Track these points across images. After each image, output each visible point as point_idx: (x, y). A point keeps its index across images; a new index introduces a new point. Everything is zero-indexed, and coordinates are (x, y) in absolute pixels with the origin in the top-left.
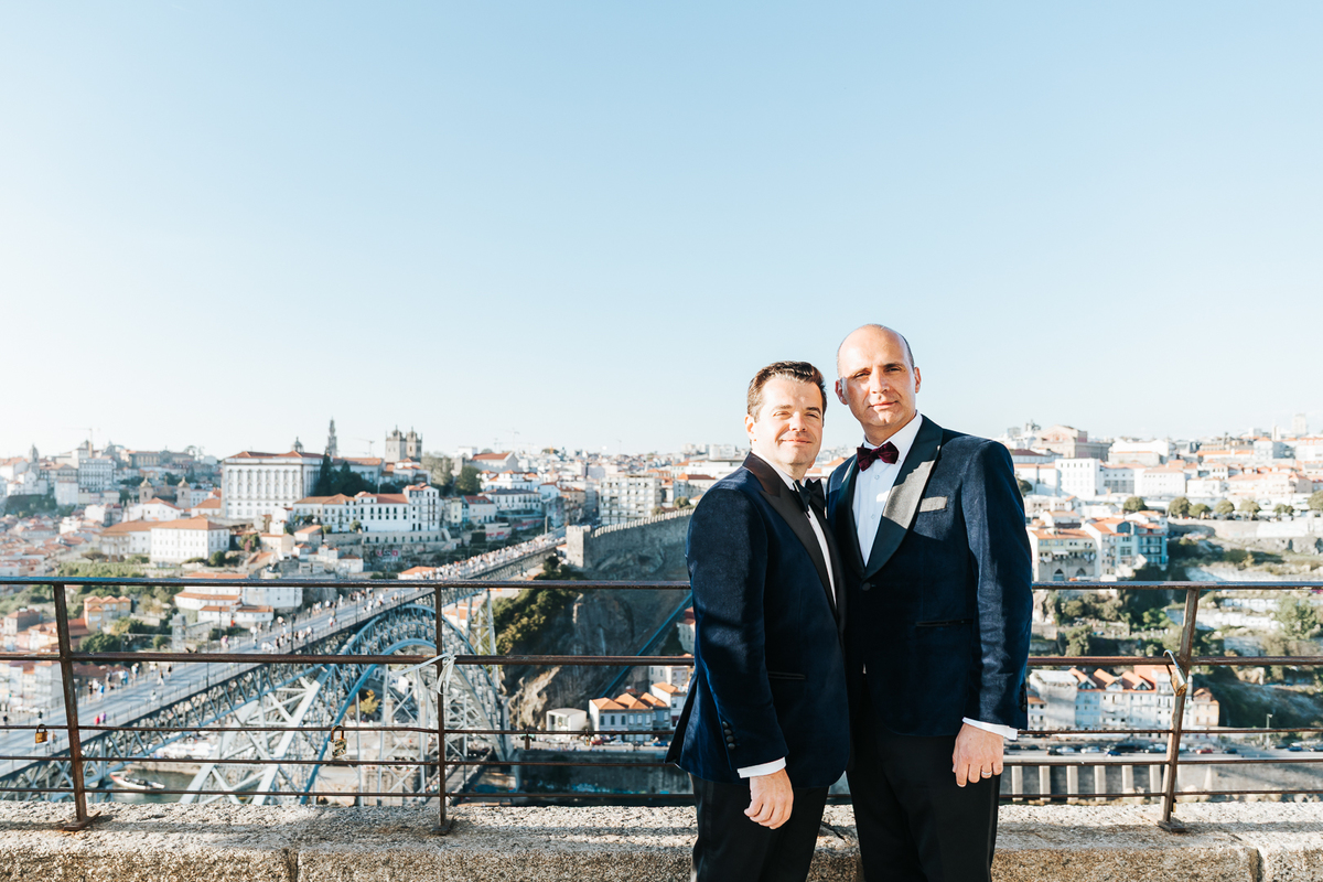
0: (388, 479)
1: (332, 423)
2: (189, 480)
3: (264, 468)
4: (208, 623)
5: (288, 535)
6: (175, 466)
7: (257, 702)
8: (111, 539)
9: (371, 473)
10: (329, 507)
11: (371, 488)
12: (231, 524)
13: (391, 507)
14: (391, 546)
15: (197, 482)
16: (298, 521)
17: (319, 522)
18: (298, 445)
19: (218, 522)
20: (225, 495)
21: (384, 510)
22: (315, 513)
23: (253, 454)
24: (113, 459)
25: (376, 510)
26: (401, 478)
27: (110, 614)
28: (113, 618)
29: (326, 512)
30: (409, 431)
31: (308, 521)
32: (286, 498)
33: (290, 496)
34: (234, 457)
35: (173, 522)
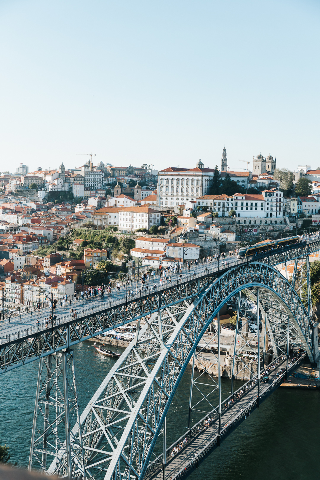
0: (253, 185)
1: (224, 151)
2: (141, 185)
3: (181, 178)
4: (147, 266)
5: (193, 218)
6: (136, 176)
8: (98, 217)
9: (243, 181)
10: (217, 202)
11: (242, 191)
12: (162, 210)
13: (254, 202)
14: (253, 226)
15: (147, 185)
16: (199, 210)
17: (211, 211)
18: (201, 164)
19: (155, 208)
20: (159, 193)
21: (249, 204)
22: (209, 205)
23: (175, 169)
24: (103, 172)
25: (245, 204)
26: (261, 185)
27: (97, 258)
28: (98, 260)
29: (215, 205)
30: (268, 155)
31: (205, 209)
32: (192, 195)
33: (195, 195)
34: (163, 171)
35: (131, 208)
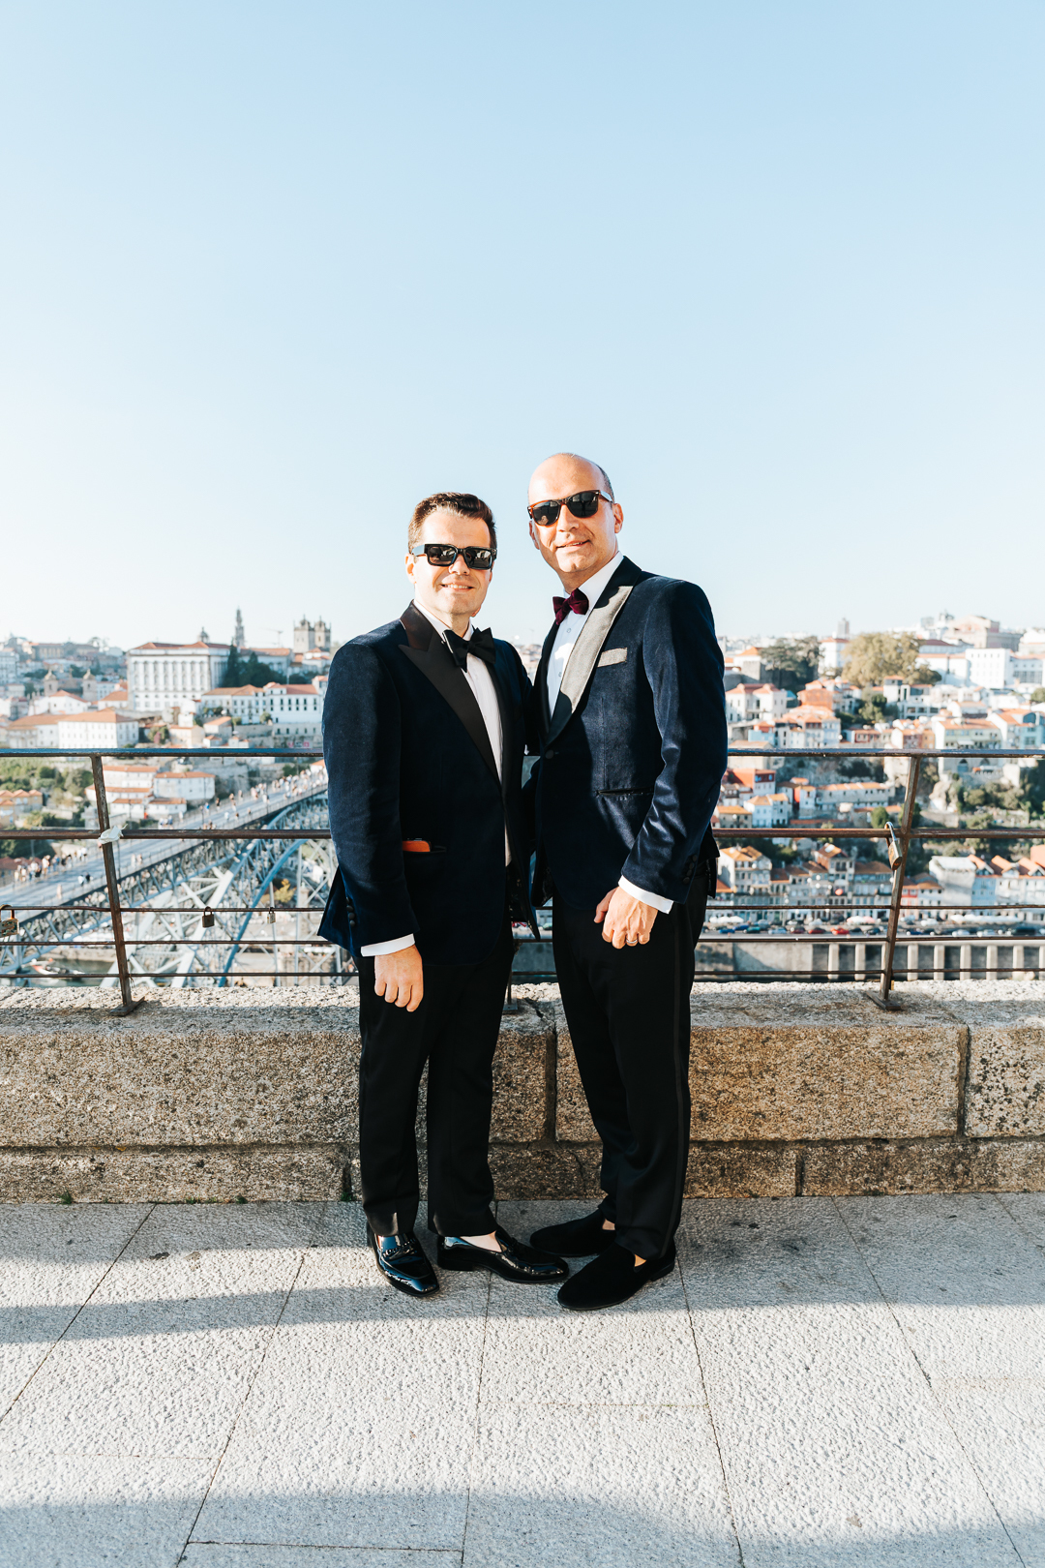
0: (297, 670)
1: (239, 613)
2: (94, 672)
3: (170, 659)
4: (121, 815)
5: (197, 727)
6: (80, 658)
7: (171, 892)
8: (18, 733)
9: (279, 664)
10: (239, 699)
11: (280, 680)
12: (139, 716)
13: (301, 698)
14: (302, 738)
15: (103, 674)
16: (207, 713)
17: (228, 714)
18: (204, 635)
19: (126, 714)
20: (131, 687)
21: (294, 702)
22: (224, 705)
23: (158, 645)
24: (16, 651)
25: (286, 702)
26: (310, 669)
27: (22, 808)
28: (25, 811)
29: (235, 703)
30: (317, 620)
31: (218, 712)
32: (193, 690)
33: (198, 688)
34: (138, 648)
35: (80, 715)
